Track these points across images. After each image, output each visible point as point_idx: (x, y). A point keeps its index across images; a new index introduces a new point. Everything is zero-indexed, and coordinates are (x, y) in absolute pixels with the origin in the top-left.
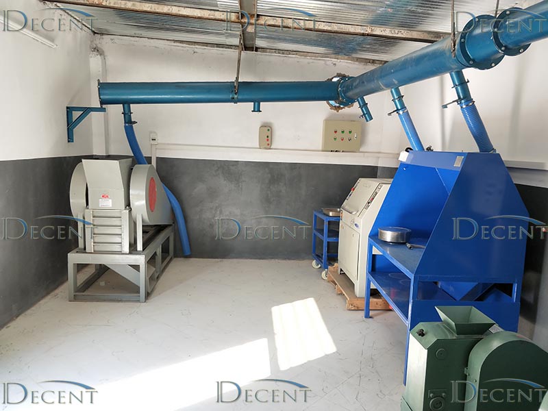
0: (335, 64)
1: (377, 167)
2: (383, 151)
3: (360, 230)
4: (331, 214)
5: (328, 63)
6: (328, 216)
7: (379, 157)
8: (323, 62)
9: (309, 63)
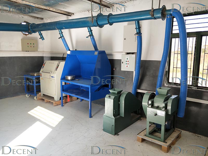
0: (23, 17)
1: (43, 57)
2: (45, 51)
3: (55, 78)
4: (35, 75)
5: (20, 16)
6: (34, 76)
7: (43, 53)
8: (18, 16)
9: (12, 16)
